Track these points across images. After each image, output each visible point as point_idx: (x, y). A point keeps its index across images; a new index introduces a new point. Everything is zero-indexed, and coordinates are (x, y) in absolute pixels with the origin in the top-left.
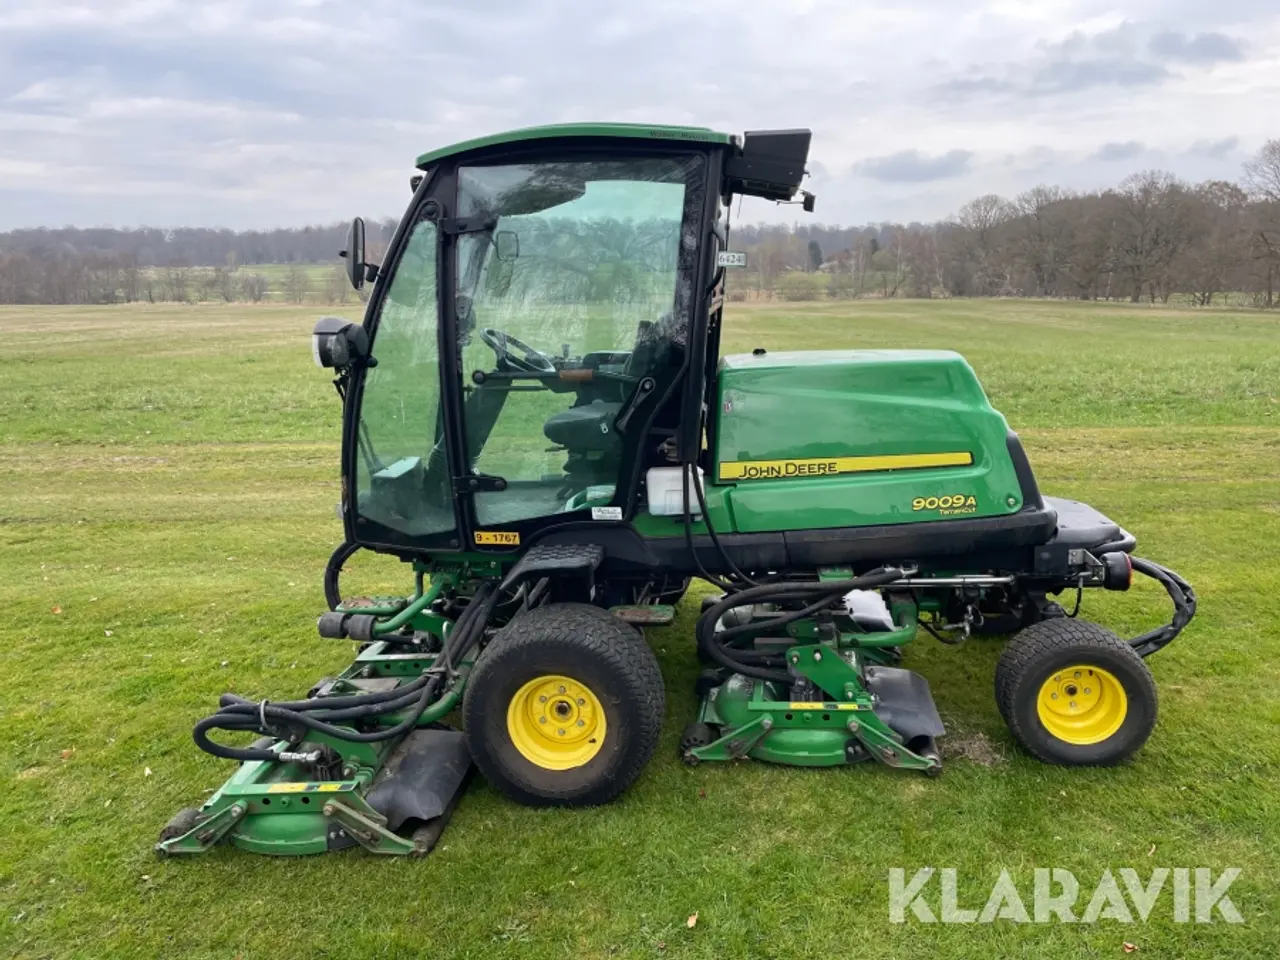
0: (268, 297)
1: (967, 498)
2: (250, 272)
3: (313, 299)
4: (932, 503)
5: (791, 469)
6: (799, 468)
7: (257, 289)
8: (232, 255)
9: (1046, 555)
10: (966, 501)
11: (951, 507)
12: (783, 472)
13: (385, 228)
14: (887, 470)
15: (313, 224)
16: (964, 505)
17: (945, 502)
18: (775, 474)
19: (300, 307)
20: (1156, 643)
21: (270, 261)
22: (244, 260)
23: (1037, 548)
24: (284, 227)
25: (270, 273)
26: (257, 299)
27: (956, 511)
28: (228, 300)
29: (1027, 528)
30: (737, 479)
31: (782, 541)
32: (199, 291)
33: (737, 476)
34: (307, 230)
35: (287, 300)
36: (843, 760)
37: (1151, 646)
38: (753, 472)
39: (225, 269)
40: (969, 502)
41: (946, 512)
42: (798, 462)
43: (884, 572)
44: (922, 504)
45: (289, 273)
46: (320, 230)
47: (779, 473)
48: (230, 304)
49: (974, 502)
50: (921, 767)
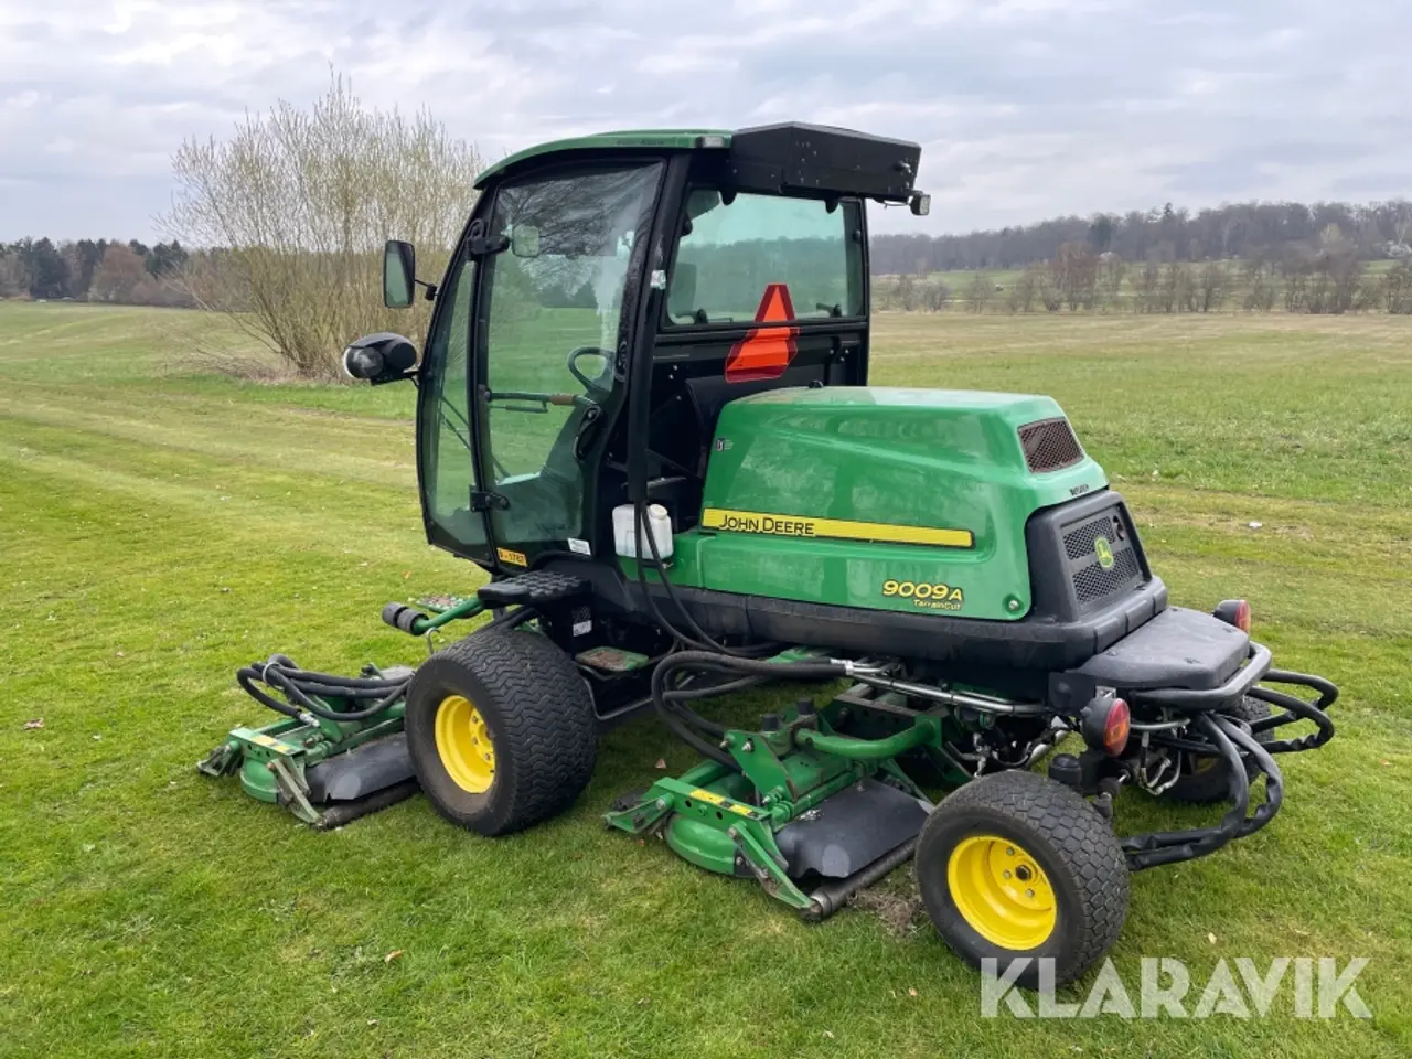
0: (948, 306)
1: (951, 590)
2: (934, 279)
3: (994, 308)
4: (906, 589)
5: (769, 524)
6: (777, 525)
7: (938, 296)
8: (922, 263)
9: (1064, 687)
10: (949, 594)
11: (929, 599)
12: (760, 528)
13: (1093, 227)
14: (867, 541)
15: (1012, 225)
16: (945, 599)
17: (923, 590)
18: (753, 528)
19: (977, 316)
20: (1193, 848)
21: (960, 267)
22: (934, 267)
23: (1053, 676)
24: (981, 230)
25: (954, 280)
26: (937, 307)
27: (934, 605)
28: (908, 308)
29: (1030, 644)
30: (717, 529)
31: (743, 606)
32: (882, 300)
33: (717, 525)
34: (1005, 232)
35: (967, 309)
36: (731, 871)
37: (1186, 850)
38: (733, 523)
39: (909, 276)
40: (953, 596)
41: (921, 604)
42: (776, 518)
43: (829, 662)
44: (894, 590)
45: (973, 280)
46: (1019, 232)
47: (757, 528)
48: (909, 313)
49: (959, 597)
50: (797, 906)
